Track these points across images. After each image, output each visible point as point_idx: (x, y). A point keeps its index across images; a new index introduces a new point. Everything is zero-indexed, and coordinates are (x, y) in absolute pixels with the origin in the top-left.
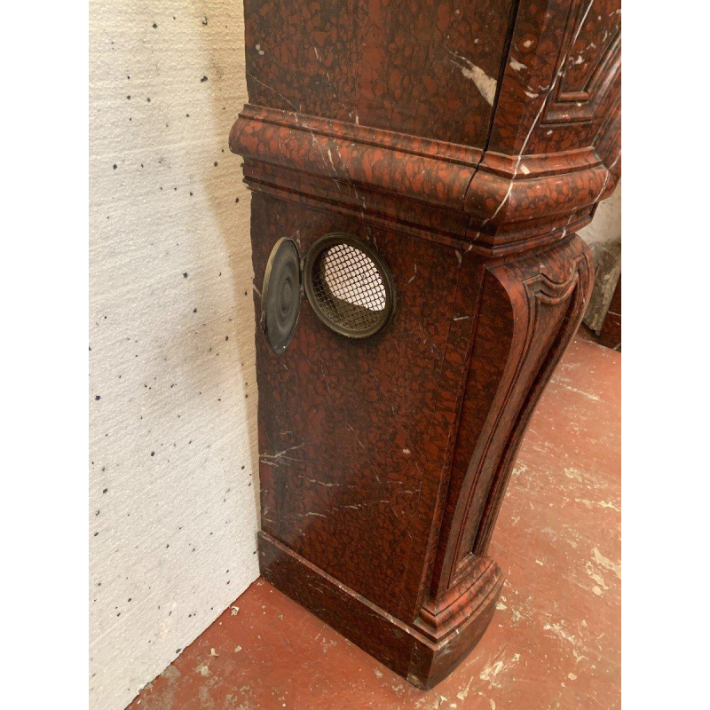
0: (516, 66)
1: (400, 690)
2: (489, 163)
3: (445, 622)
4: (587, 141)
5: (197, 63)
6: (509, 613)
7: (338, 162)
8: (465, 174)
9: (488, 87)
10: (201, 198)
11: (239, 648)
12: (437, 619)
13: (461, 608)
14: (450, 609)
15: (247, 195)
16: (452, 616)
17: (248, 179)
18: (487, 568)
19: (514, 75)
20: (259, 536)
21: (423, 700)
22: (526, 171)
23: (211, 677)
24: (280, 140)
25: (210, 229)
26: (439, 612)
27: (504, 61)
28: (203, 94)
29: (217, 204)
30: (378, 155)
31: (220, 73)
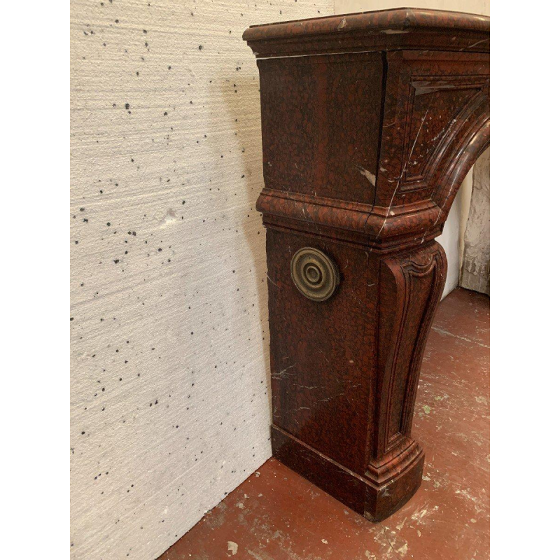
0: (383, 170)
1: (360, 522)
2: (376, 211)
3: (384, 473)
4: (427, 197)
5: (240, 170)
6: (432, 483)
7: (307, 214)
8: (365, 217)
9: (372, 179)
10: (241, 233)
11: (261, 495)
12: (379, 471)
13: (394, 467)
14: (387, 465)
15: (264, 230)
16: (388, 471)
17: (264, 223)
18: (411, 445)
19: (382, 174)
20: (272, 428)
21: (374, 528)
22: (392, 213)
23: (245, 509)
24: (280, 204)
25: (245, 248)
26: (379, 466)
27: (378, 168)
28: (242, 184)
29: (249, 236)
30: (326, 210)
31: (250, 172)
